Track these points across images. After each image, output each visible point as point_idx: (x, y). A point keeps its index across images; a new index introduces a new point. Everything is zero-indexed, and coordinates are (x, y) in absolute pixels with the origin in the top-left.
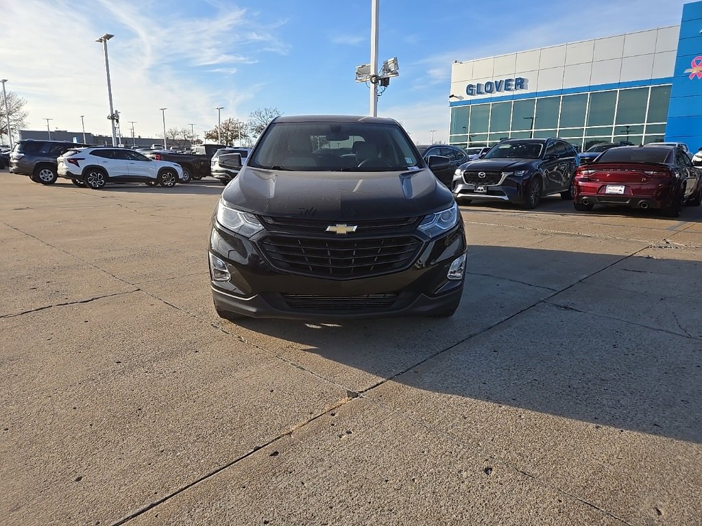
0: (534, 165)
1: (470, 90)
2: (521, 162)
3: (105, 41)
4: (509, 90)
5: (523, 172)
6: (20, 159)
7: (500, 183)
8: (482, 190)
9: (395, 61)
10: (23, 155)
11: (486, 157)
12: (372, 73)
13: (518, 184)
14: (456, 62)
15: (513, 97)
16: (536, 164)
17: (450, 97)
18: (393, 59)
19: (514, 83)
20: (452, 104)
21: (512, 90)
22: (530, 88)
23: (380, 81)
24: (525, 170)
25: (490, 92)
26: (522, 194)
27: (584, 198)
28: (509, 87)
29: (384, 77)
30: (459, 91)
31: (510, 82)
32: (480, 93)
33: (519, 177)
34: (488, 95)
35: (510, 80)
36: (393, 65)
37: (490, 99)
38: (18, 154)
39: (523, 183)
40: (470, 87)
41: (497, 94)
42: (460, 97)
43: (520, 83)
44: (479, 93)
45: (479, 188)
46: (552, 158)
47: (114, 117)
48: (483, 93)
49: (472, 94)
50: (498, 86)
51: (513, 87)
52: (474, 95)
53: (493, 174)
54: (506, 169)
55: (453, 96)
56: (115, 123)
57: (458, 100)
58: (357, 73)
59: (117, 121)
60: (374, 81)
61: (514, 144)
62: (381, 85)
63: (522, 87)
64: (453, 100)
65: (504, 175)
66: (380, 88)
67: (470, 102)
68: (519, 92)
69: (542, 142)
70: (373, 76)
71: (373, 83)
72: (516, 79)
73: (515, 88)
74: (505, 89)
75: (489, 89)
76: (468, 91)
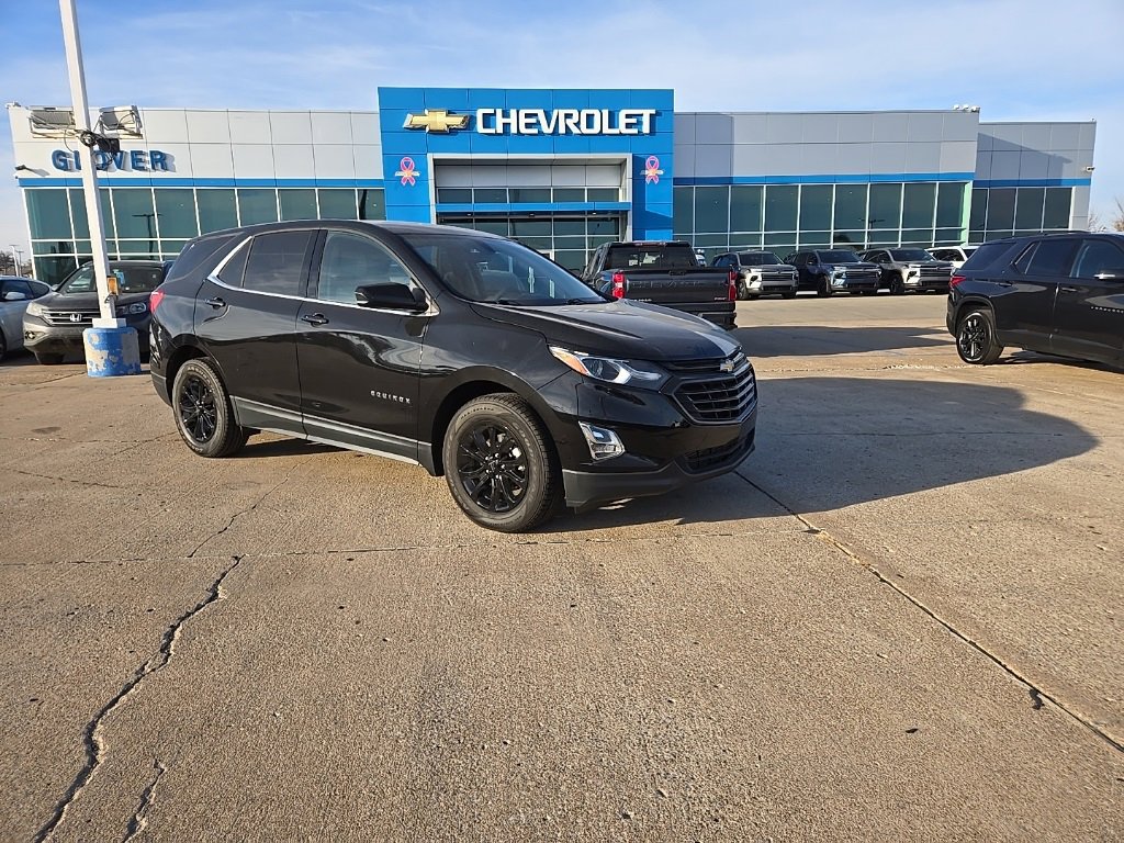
1: (60, 160)
4: (142, 169)
15: (151, 181)
17: (19, 169)
19: (148, 158)
20: (24, 182)
21: (148, 170)
22: (181, 170)
25: (105, 167)
28: (141, 165)
30: (36, 160)
31: (139, 157)
34: (102, 175)
35: (141, 153)
37: (109, 182)
40: (57, 154)
41: (119, 174)
42: (41, 172)
43: (160, 160)
49: (65, 168)
50: (118, 160)
51: (150, 166)
52: (70, 170)
55: (23, 168)
57: (35, 176)
64: (24, 174)
67: (65, 182)
68: (160, 174)
71: (86, 144)
72: (152, 152)
73: (153, 168)
74: (134, 167)
75: (101, 165)
76: (58, 162)
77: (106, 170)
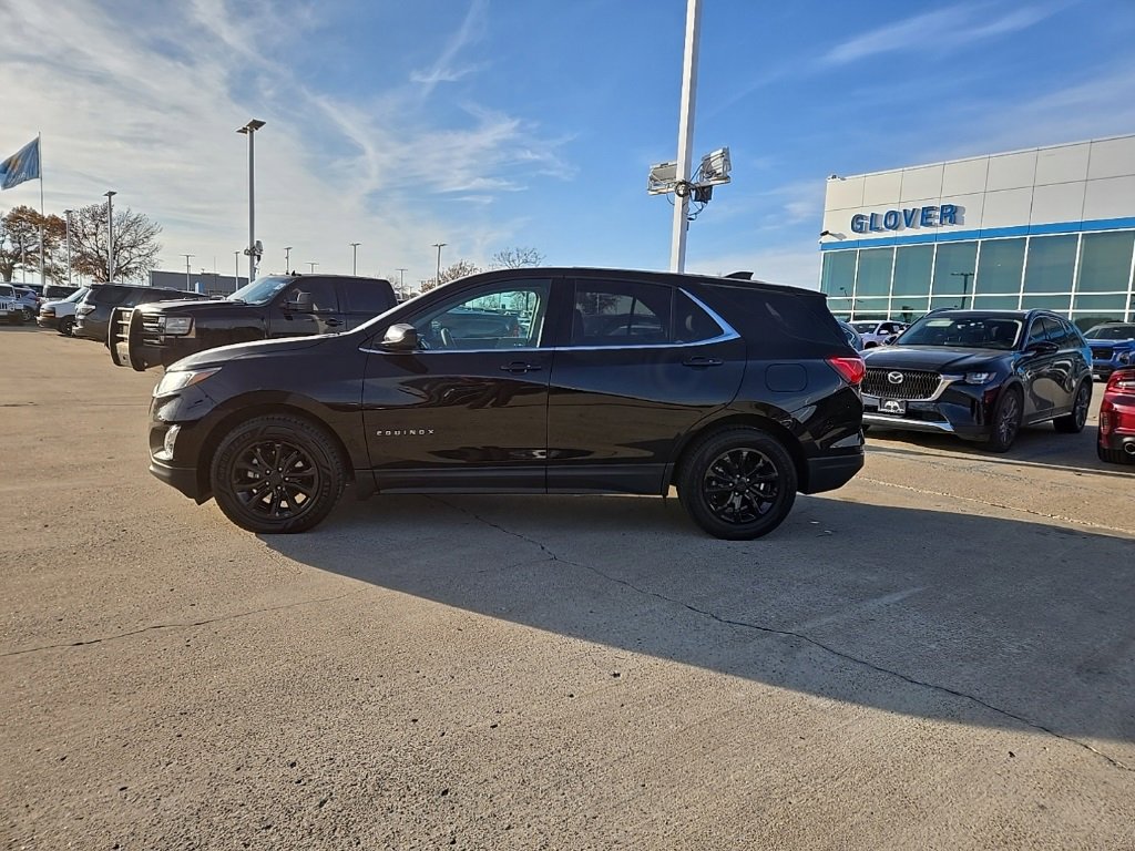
0: (1005, 360)
1: (857, 223)
2: (978, 356)
3: (252, 132)
4: (930, 224)
5: (984, 376)
6: (88, 313)
7: (935, 396)
8: (895, 408)
9: (725, 155)
10: (94, 307)
11: (900, 341)
12: (680, 177)
13: (973, 400)
14: (834, 177)
15: (936, 237)
16: (1009, 359)
17: (823, 234)
18: (721, 151)
19: (938, 213)
20: (824, 246)
21: (936, 225)
22: (970, 223)
23: (693, 193)
24: (990, 373)
25: (895, 227)
26: (983, 421)
27: (1127, 439)
28: (929, 220)
29: (703, 184)
30: (838, 225)
31: (930, 213)
32: (878, 229)
33: (977, 386)
34: (891, 234)
35: (932, 208)
36: (720, 161)
37: (895, 240)
38: (86, 306)
39: (984, 398)
40: (857, 218)
41: (907, 232)
42: (840, 236)
43: (950, 214)
44: (873, 228)
45: (889, 403)
46: (1040, 349)
47: (254, 252)
48: (882, 230)
49: (861, 231)
50: (909, 218)
51: (937, 221)
52: (865, 232)
53: (920, 377)
54: (947, 368)
55: (827, 233)
56: (256, 261)
57: (835, 240)
58: (651, 178)
59: (259, 259)
60: (681, 192)
61: (958, 319)
62: (696, 200)
63: (953, 221)
64: (826, 239)
65: (945, 382)
66: (694, 206)
67: (858, 243)
68: (948, 229)
69: (1020, 317)
70: (681, 183)
71: (679, 195)
72: (943, 207)
73: (941, 222)
74: (922, 224)
75: (892, 223)
76: (855, 225)
77: (896, 229)
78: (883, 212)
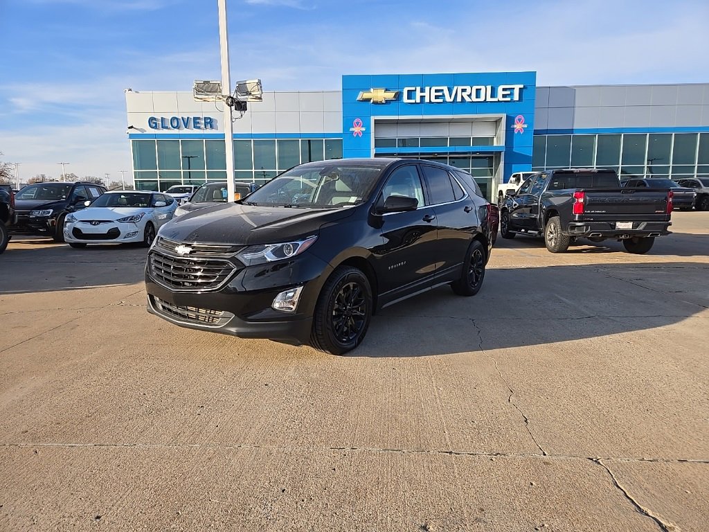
1: (153, 123)
4: (199, 128)
14: (130, 90)
15: (204, 136)
17: (129, 128)
19: (203, 122)
20: (131, 136)
21: (202, 129)
22: (221, 129)
25: (178, 127)
28: (198, 125)
30: (139, 122)
31: (198, 121)
32: (167, 128)
34: (176, 131)
35: (199, 118)
37: (179, 136)
40: (151, 119)
41: (185, 131)
42: (142, 130)
43: (210, 122)
44: (165, 127)
48: (169, 128)
49: (155, 127)
50: (186, 123)
51: (203, 126)
52: (160, 129)
55: (132, 127)
57: (139, 132)
60: (229, 104)
63: (212, 127)
64: (132, 131)
67: (156, 135)
68: (209, 131)
70: (229, 97)
72: (205, 118)
73: (206, 127)
74: (194, 127)
75: (176, 125)
76: (151, 124)
77: (178, 129)
78: (169, 117)
